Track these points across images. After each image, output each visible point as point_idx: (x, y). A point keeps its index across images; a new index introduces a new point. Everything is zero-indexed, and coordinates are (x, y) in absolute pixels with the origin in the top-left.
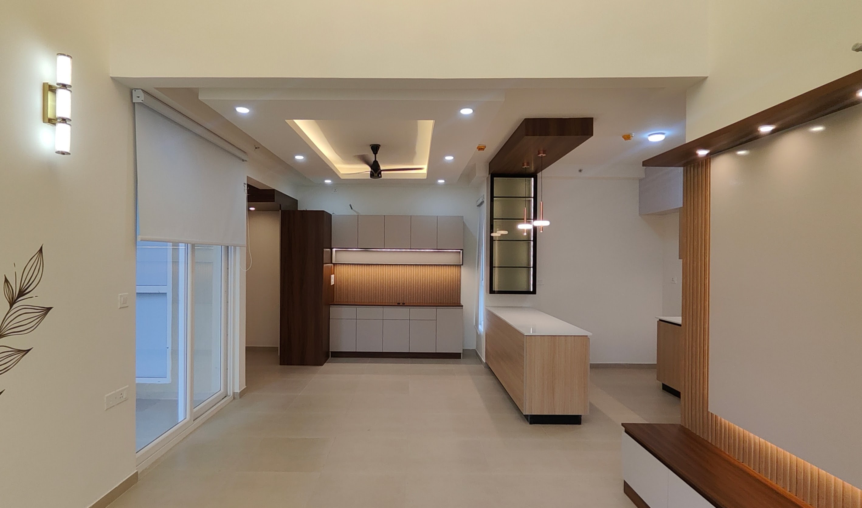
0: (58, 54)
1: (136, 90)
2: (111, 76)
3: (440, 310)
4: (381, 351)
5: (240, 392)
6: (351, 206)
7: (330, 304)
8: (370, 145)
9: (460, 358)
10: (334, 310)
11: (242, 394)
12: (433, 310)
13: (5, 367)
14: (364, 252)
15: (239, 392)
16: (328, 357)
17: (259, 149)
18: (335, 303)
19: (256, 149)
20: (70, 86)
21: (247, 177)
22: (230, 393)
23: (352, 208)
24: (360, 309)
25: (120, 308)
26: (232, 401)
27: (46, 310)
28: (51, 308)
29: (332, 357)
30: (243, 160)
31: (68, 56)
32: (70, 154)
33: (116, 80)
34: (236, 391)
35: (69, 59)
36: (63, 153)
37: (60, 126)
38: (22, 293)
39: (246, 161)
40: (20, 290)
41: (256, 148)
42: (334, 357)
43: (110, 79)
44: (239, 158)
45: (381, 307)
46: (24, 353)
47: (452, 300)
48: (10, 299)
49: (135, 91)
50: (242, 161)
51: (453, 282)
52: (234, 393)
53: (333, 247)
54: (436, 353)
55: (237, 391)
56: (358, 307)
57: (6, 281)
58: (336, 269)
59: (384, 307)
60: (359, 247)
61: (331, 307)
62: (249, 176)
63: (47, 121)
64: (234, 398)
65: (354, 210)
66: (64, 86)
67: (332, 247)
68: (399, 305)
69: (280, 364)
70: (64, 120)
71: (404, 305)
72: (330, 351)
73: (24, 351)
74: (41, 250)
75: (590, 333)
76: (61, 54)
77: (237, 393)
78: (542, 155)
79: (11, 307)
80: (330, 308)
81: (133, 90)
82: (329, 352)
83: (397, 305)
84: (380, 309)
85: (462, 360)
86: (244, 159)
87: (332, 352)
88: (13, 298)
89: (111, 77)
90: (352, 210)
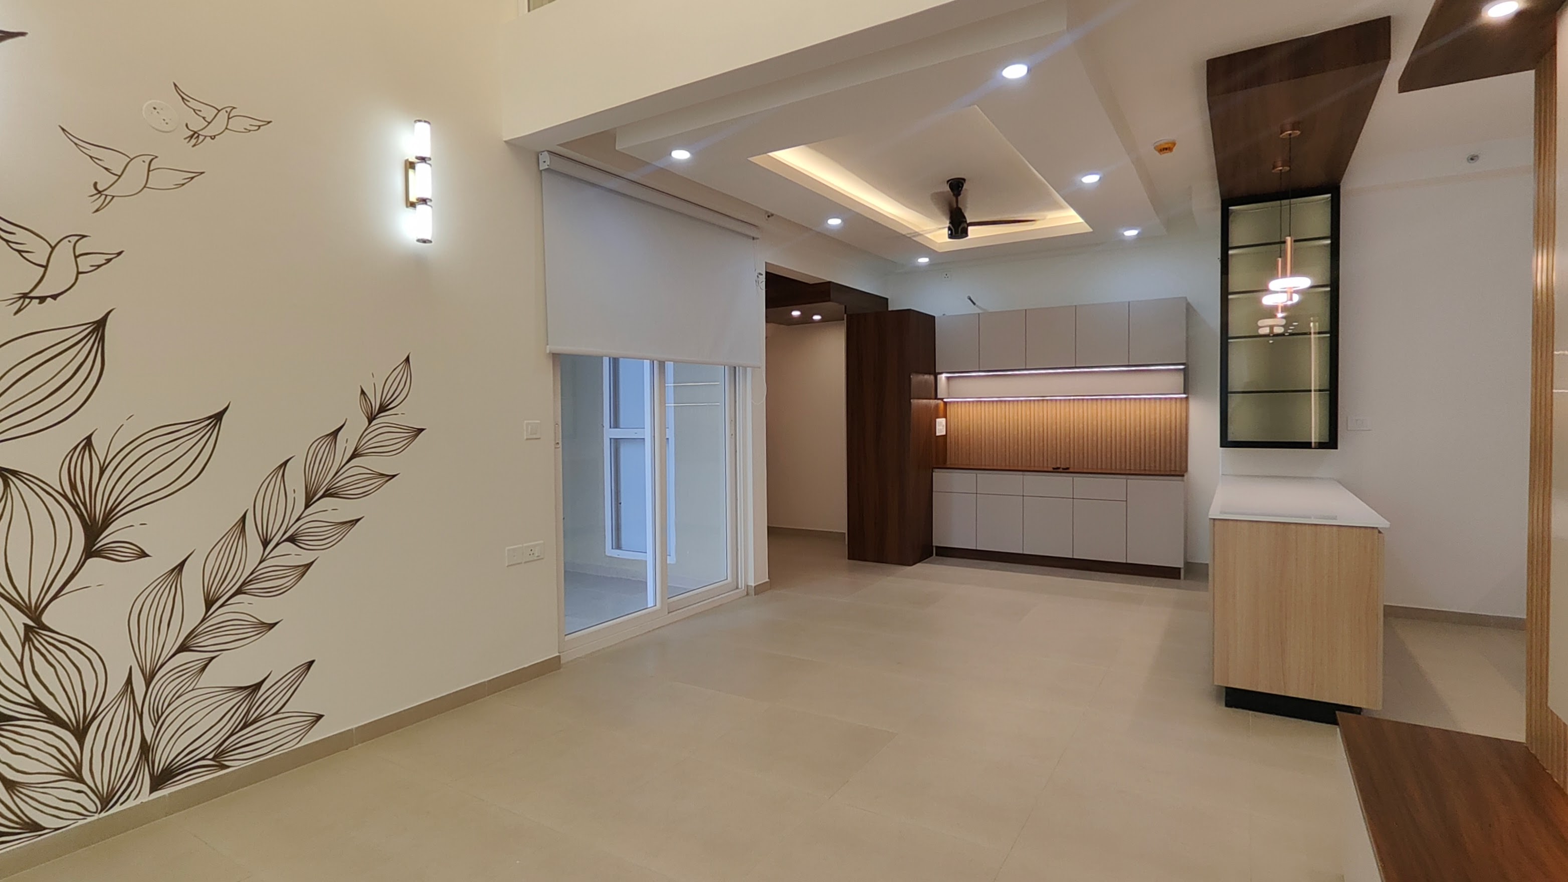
0: (415, 121)
1: (543, 153)
2: (504, 139)
3: (1136, 483)
4: (1021, 552)
5: (755, 587)
6: (970, 299)
7: (935, 466)
8: (948, 181)
9: (1179, 578)
10: (939, 476)
11: (759, 589)
12: (1120, 481)
13: (364, 491)
14: (993, 379)
15: (753, 585)
16: (931, 555)
17: (773, 217)
18: (948, 466)
19: (770, 218)
20: (430, 159)
21: (766, 263)
22: (742, 585)
23: (974, 304)
24: (982, 476)
25: (527, 439)
26: (744, 597)
27: (416, 431)
28: (422, 430)
29: (937, 555)
30: (753, 238)
31: (425, 122)
32: (431, 242)
33: (512, 144)
34: (749, 584)
35: (426, 125)
36: (424, 241)
37: (420, 208)
38: (383, 408)
39: (758, 239)
40: (381, 405)
41: (769, 216)
42: (942, 556)
43: (504, 143)
44: (748, 236)
45: (1021, 473)
46: (388, 478)
47: (1168, 465)
48: (368, 413)
49: (541, 154)
50: (752, 240)
51: (1171, 430)
52: (747, 586)
53: (940, 371)
54: (1127, 564)
55: (752, 583)
56: (980, 473)
57: (363, 392)
58: (950, 410)
59: (1026, 473)
60: (981, 369)
61: (935, 472)
62: (768, 261)
63: (409, 204)
64: (748, 594)
65: (977, 306)
66: (423, 159)
67: (937, 371)
68: (1056, 470)
69: (849, 558)
70: (424, 201)
71: (1066, 470)
72: (934, 544)
73: (388, 476)
74: (407, 360)
75: (1386, 522)
76: (420, 121)
77: (751, 586)
78: (1290, 134)
79: (370, 424)
80: (934, 474)
81: (539, 153)
82: (932, 546)
83: (1052, 470)
84: (1017, 477)
85: (1182, 582)
86: (755, 236)
87: (937, 547)
88: (372, 414)
89: (506, 142)
90: (975, 306)
